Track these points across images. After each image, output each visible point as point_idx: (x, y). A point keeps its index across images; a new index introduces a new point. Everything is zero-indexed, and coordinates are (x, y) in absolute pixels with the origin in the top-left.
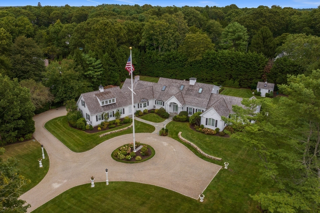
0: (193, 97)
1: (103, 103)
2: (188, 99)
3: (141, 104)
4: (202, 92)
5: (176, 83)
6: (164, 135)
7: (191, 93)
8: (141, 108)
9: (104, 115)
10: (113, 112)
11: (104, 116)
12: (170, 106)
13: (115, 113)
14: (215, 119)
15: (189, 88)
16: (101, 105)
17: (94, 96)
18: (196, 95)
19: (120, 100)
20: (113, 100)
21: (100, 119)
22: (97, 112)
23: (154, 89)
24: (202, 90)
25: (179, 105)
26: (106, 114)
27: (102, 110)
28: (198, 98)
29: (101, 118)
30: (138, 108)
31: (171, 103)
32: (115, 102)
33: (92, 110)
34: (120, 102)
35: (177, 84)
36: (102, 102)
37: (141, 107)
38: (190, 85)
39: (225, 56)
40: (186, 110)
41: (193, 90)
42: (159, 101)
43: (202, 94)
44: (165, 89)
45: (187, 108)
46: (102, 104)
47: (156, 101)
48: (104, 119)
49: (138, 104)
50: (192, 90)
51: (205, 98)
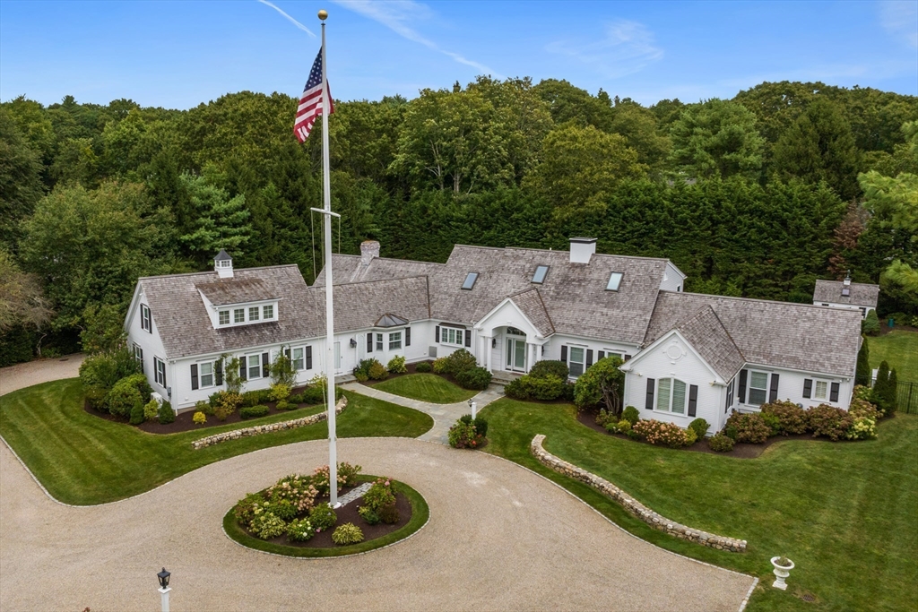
0: (584, 306)
1: (224, 316)
2: (567, 313)
3: (380, 337)
4: (620, 286)
5: (517, 258)
6: (468, 447)
7: (579, 291)
8: (379, 352)
9: (224, 366)
10: (266, 356)
11: (227, 369)
12: (494, 342)
13: (271, 361)
14: (689, 382)
15: (567, 276)
16: (216, 324)
17: (193, 289)
18: (596, 298)
19: (294, 315)
20: (268, 311)
21: (207, 381)
22: (195, 347)
23: (432, 283)
24: (622, 280)
25: (533, 335)
26: (234, 361)
27: (217, 344)
28: (605, 310)
29: (214, 379)
30: (370, 350)
31: (498, 330)
32: (276, 318)
33: (176, 341)
34: (294, 321)
35: (522, 262)
36: (221, 313)
37: (380, 347)
38: (573, 264)
39: (690, 196)
40: (558, 357)
41: (585, 280)
42: (448, 328)
43: (621, 295)
44: (475, 283)
45: (564, 349)
46: (221, 323)
47: (438, 328)
48: (225, 383)
49: (370, 336)
50: (580, 281)
51: (633, 308)
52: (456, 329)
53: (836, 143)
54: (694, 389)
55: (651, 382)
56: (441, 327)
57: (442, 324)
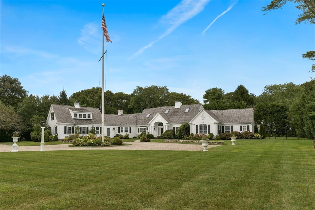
0: (178, 116)
1: (76, 115)
2: (174, 119)
3: (122, 128)
4: (189, 111)
5: (161, 109)
6: (145, 142)
7: (177, 114)
8: (122, 133)
9: (75, 128)
10: (88, 128)
11: (76, 129)
12: (154, 129)
13: (89, 129)
14: (207, 124)
15: (174, 111)
16: (73, 117)
17: (67, 109)
18: (183, 114)
19: (97, 119)
20: (89, 116)
21: (69, 132)
22: (66, 122)
23: (137, 118)
24: (189, 110)
26: (78, 127)
27: (73, 122)
28: (185, 117)
29: (71, 132)
30: (119, 132)
31: (155, 123)
32: (91, 118)
33: (60, 119)
34: (97, 120)
35: (162, 110)
36: (75, 114)
37: (122, 131)
38: (176, 108)
39: (208, 107)
40: (172, 129)
41: (179, 111)
42: (142, 128)
43: (189, 113)
44: (149, 116)
45: (174, 128)
46: (75, 117)
47: (139, 128)
48: (75, 133)
49: (119, 128)
50: (178, 111)
51: (192, 115)
52: (144, 128)
53: (245, 94)
54: (209, 126)
55: (197, 126)
56: (140, 128)
57: (140, 127)
